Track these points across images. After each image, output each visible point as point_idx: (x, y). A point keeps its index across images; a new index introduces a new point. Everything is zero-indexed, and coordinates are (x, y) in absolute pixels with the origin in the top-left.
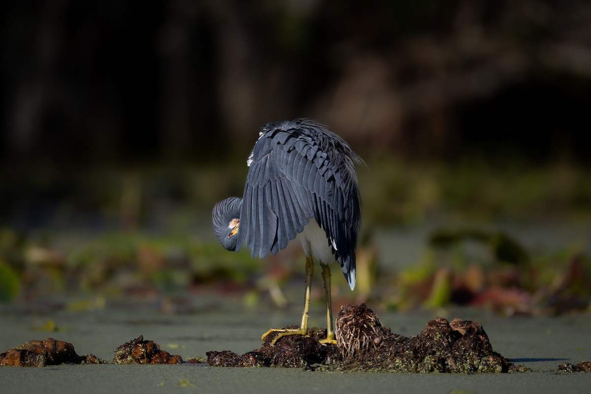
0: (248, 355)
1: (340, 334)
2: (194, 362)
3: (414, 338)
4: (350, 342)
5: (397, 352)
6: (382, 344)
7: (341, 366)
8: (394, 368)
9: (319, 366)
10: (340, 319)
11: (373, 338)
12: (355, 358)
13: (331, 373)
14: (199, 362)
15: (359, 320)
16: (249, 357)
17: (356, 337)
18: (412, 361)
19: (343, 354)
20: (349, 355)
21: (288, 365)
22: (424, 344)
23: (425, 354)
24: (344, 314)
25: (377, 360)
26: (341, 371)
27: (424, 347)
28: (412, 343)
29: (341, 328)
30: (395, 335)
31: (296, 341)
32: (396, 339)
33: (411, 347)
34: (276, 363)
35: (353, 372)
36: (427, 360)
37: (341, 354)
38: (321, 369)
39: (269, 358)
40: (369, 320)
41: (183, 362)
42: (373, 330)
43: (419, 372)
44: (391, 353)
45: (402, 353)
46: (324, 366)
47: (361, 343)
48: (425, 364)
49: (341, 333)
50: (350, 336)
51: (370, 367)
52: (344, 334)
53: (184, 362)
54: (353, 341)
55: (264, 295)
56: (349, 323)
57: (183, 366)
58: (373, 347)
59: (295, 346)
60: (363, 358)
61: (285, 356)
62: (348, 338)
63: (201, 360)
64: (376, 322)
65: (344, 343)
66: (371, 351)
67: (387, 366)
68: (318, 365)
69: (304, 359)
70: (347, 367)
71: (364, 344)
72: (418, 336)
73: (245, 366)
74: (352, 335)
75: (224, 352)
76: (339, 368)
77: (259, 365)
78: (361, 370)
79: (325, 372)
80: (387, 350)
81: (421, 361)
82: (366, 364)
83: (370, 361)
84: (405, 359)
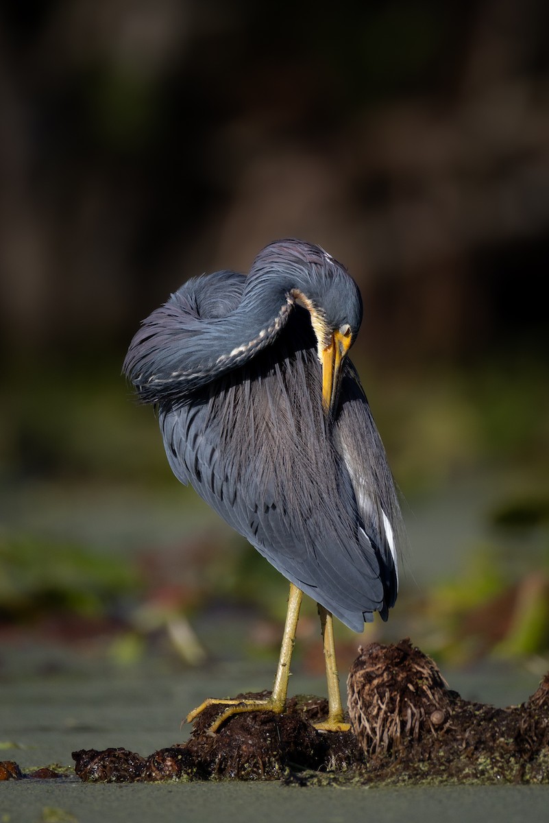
0: (162, 754)
1: (359, 706)
2: (46, 774)
3: (516, 709)
4: (379, 721)
5: (480, 742)
6: (447, 725)
7: (361, 775)
8: (475, 776)
9: (316, 776)
10: (358, 675)
11: (429, 713)
12: (390, 756)
13: (344, 788)
14: (55, 775)
15: (397, 675)
16: (164, 760)
17: (392, 712)
18: (512, 759)
19: (365, 748)
20: (378, 750)
21: (248, 774)
22: (537, 723)
23: (541, 744)
24: (364, 663)
25: (438, 759)
26: (363, 784)
27: (536, 728)
28: (512, 721)
29: (359, 693)
30: (475, 705)
31: (264, 723)
32: (477, 713)
33: (508, 728)
34: (221, 771)
35: (387, 785)
36: (545, 756)
37: (361, 749)
38: (319, 781)
39: (206, 760)
40: (420, 675)
41: (21, 776)
42: (427, 696)
43: (528, 782)
44: (468, 744)
45: (491, 744)
46: (325, 775)
47: (403, 724)
48: (540, 765)
49: (360, 703)
50: (380, 709)
51: (424, 775)
52: (367, 705)
53: (25, 776)
54: (385, 720)
55: (156, 639)
56: (375, 682)
57: (23, 784)
58: (429, 731)
59: (261, 734)
60: (407, 756)
61: (240, 756)
62: (375, 713)
63: (60, 771)
64: (434, 679)
65: (367, 725)
66: (425, 741)
67: (460, 770)
68: (312, 772)
69: (281, 761)
70: (375, 777)
71: (409, 726)
72: (523, 705)
73: (155, 779)
74: (383, 707)
75: (110, 752)
76: (357, 779)
77: (185, 776)
78: (404, 781)
79: (328, 787)
80: (459, 737)
81: (531, 759)
82: (415, 769)
83: (423, 761)
84: (497, 754)
